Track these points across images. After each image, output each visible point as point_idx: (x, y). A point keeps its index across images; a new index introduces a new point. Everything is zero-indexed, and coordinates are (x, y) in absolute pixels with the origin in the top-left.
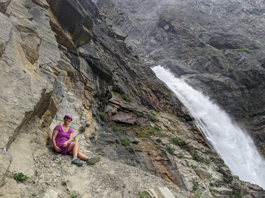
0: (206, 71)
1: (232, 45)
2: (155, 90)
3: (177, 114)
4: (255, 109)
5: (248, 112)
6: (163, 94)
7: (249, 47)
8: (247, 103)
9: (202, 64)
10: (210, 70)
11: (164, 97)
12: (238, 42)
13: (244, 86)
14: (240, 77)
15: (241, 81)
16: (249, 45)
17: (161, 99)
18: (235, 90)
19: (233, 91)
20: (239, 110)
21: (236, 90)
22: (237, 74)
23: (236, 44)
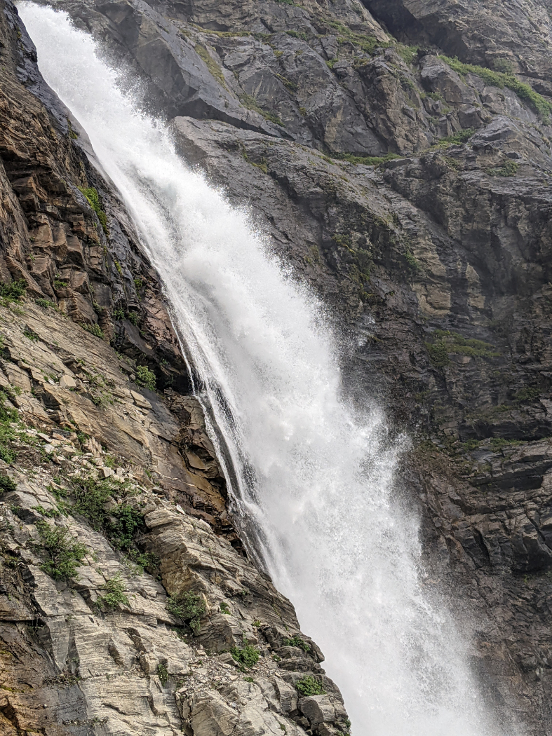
0: (307, 135)
1: (464, 38)
2: (19, 154)
3: (120, 335)
4: (495, 400)
5: (461, 407)
6: (63, 194)
7: (534, 75)
8: (467, 360)
9: (295, 90)
10: (332, 133)
11: (64, 211)
12: (494, 31)
13: (471, 272)
14: (468, 218)
15: (465, 242)
16: (537, 69)
17: (43, 219)
18: (430, 280)
19: (417, 282)
20: (422, 387)
21: (432, 283)
22: (458, 198)
23: (481, 41)
